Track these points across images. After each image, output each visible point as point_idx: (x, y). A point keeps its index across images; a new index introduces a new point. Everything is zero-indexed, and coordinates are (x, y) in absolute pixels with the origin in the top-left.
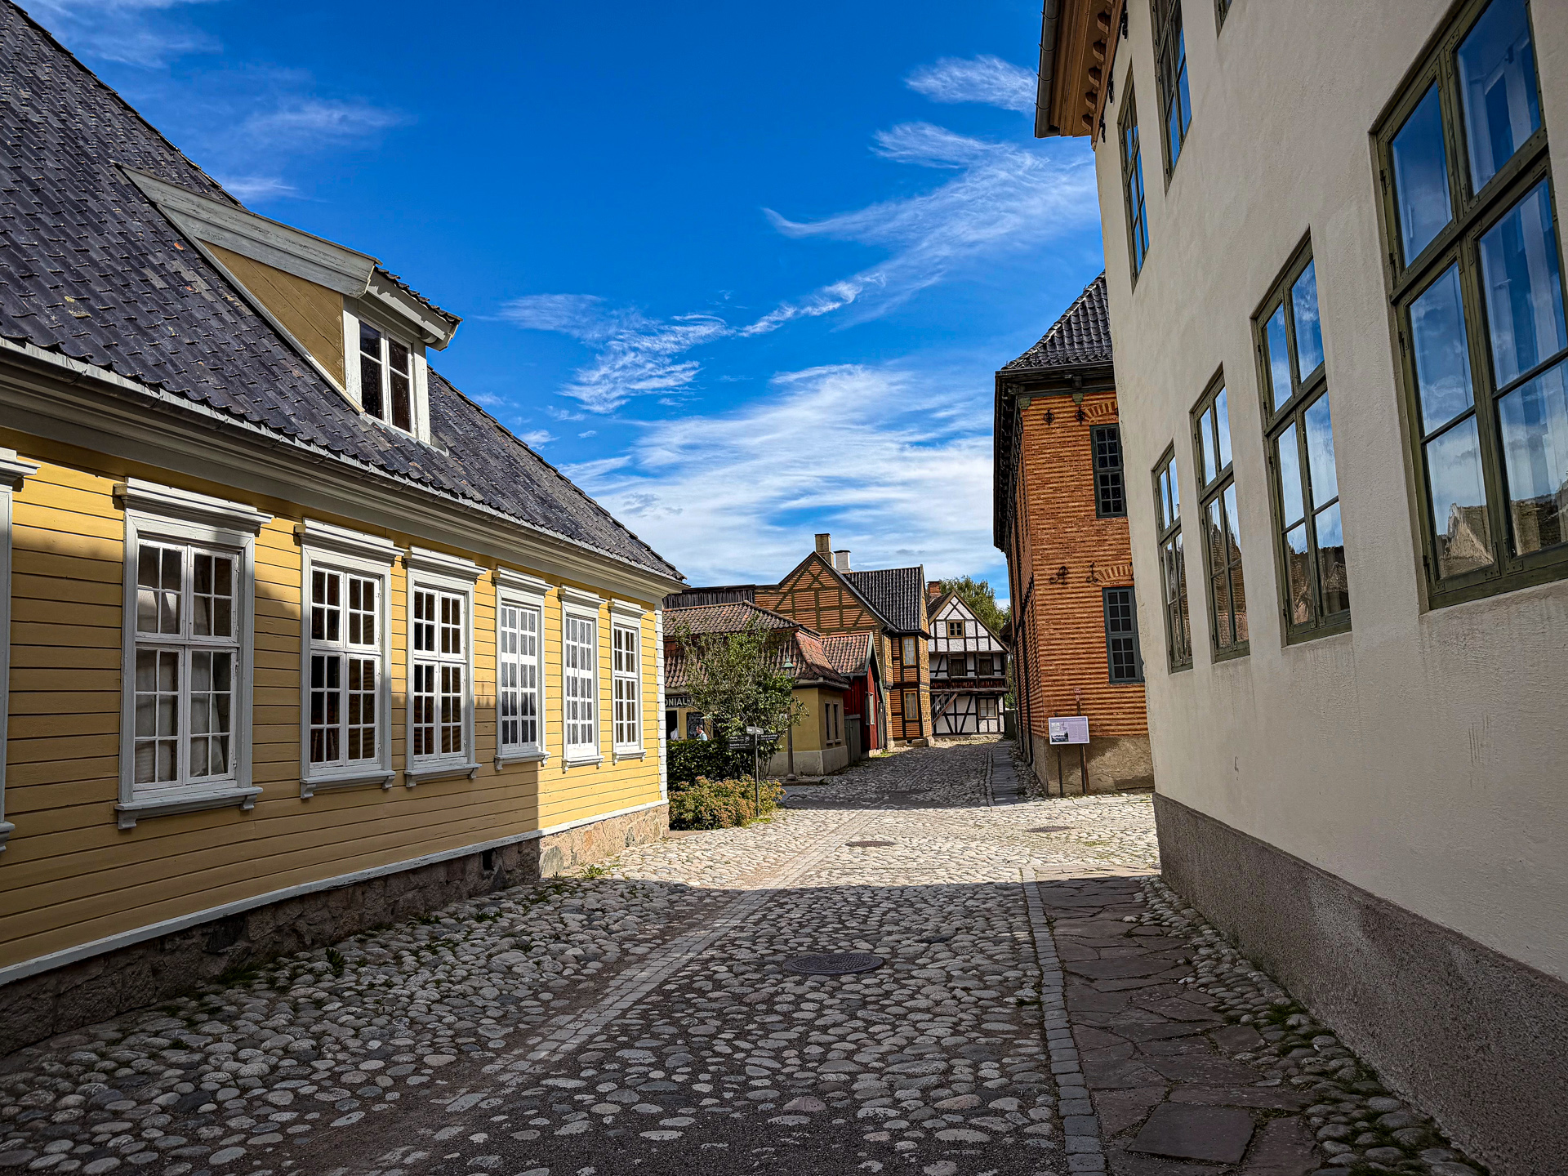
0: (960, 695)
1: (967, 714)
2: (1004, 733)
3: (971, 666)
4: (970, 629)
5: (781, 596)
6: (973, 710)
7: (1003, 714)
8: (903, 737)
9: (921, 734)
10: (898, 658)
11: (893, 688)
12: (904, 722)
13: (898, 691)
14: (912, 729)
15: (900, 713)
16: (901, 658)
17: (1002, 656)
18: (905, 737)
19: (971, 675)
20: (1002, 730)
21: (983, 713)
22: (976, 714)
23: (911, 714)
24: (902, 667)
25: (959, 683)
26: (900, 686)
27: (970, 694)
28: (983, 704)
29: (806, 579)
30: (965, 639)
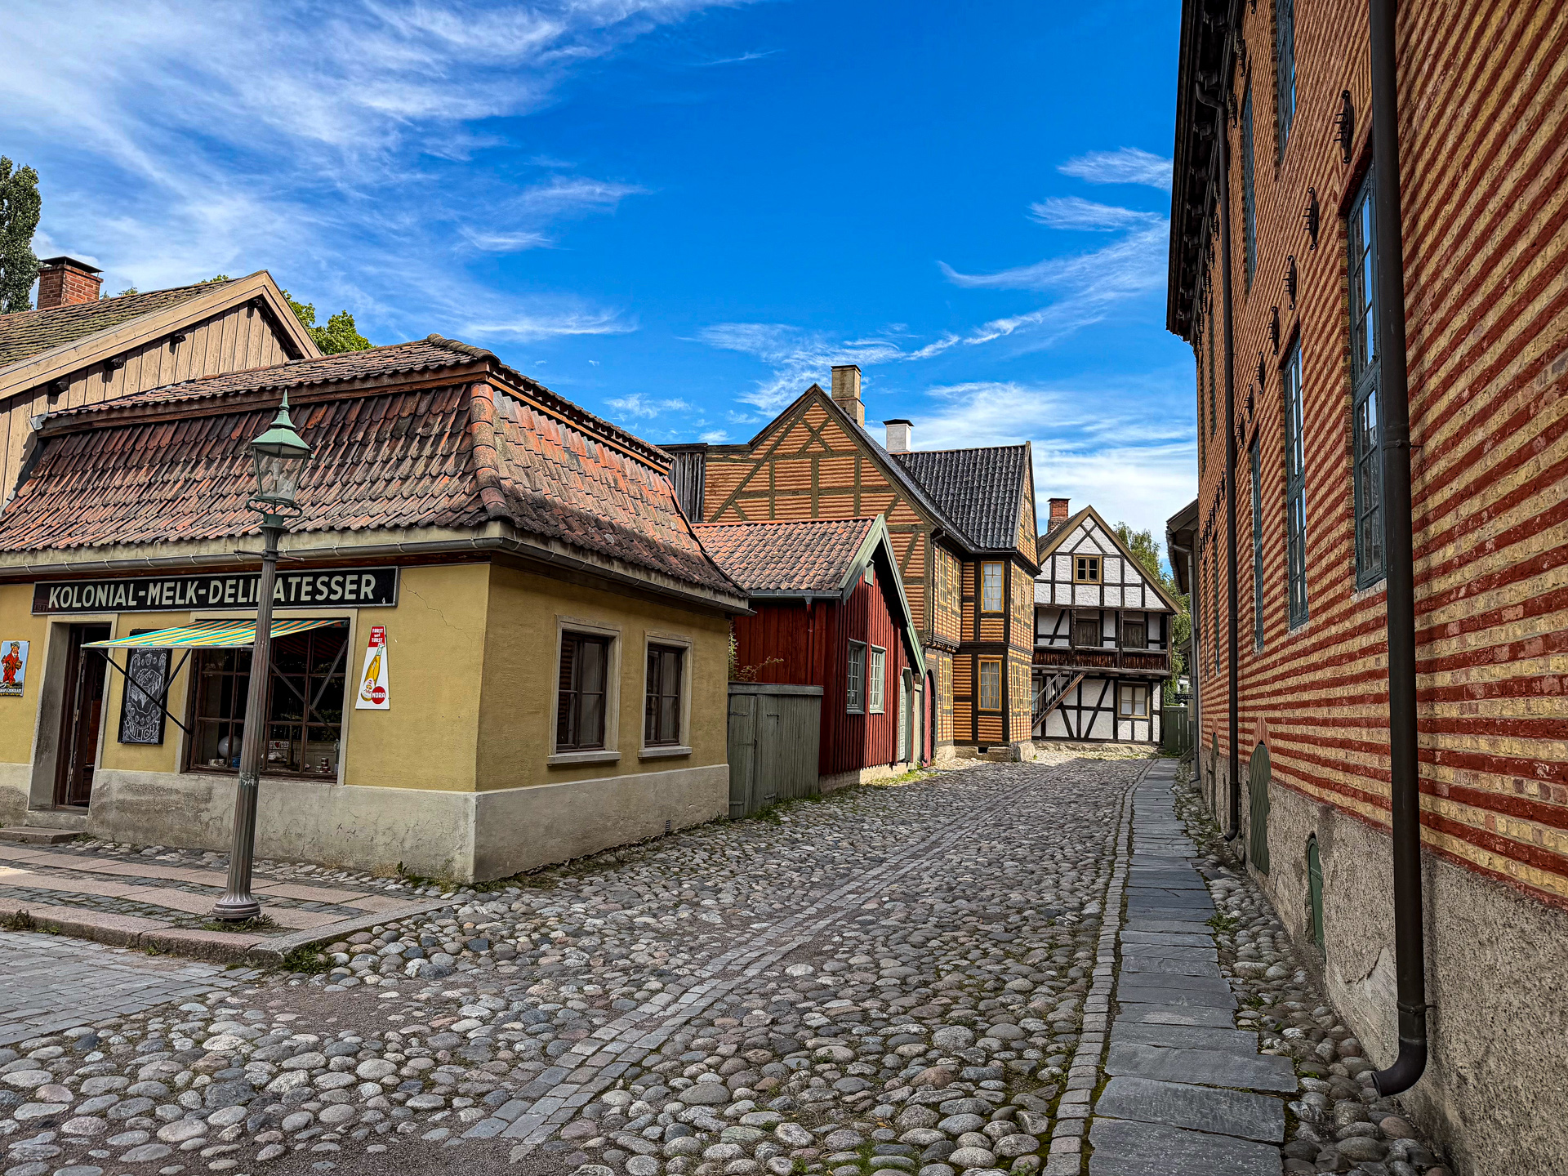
0: (1088, 677)
1: (1097, 709)
2: (1160, 744)
3: (1109, 631)
4: (1111, 570)
5: (751, 466)
6: (1108, 702)
7: (1160, 713)
8: (972, 740)
9: (1006, 737)
10: (971, 598)
11: (959, 651)
12: (976, 713)
13: (968, 657)
14: (989, 728)
15: (969, 697)
16: (977, 599)
17: (1164, 617)
18: (974, 741)
19: (1109, 646)
20: (1156, 738)
21: (1126, 709)
22: (1114, 710)
23: (988, 699)
24: (979, 615)
25: (1089, 656)
26: (972, 649)
27: (1104, 677)
28: (1126, 694)
29: (798, 437)
30: (1102, 586)
